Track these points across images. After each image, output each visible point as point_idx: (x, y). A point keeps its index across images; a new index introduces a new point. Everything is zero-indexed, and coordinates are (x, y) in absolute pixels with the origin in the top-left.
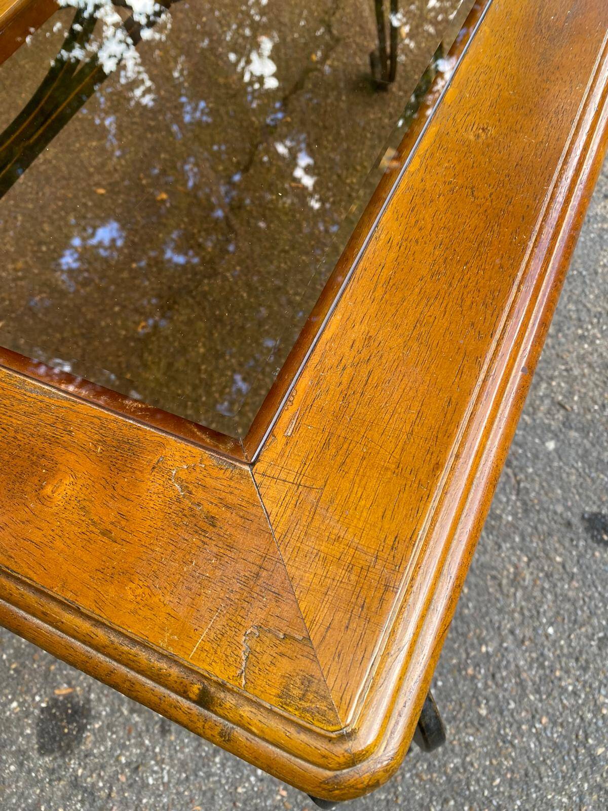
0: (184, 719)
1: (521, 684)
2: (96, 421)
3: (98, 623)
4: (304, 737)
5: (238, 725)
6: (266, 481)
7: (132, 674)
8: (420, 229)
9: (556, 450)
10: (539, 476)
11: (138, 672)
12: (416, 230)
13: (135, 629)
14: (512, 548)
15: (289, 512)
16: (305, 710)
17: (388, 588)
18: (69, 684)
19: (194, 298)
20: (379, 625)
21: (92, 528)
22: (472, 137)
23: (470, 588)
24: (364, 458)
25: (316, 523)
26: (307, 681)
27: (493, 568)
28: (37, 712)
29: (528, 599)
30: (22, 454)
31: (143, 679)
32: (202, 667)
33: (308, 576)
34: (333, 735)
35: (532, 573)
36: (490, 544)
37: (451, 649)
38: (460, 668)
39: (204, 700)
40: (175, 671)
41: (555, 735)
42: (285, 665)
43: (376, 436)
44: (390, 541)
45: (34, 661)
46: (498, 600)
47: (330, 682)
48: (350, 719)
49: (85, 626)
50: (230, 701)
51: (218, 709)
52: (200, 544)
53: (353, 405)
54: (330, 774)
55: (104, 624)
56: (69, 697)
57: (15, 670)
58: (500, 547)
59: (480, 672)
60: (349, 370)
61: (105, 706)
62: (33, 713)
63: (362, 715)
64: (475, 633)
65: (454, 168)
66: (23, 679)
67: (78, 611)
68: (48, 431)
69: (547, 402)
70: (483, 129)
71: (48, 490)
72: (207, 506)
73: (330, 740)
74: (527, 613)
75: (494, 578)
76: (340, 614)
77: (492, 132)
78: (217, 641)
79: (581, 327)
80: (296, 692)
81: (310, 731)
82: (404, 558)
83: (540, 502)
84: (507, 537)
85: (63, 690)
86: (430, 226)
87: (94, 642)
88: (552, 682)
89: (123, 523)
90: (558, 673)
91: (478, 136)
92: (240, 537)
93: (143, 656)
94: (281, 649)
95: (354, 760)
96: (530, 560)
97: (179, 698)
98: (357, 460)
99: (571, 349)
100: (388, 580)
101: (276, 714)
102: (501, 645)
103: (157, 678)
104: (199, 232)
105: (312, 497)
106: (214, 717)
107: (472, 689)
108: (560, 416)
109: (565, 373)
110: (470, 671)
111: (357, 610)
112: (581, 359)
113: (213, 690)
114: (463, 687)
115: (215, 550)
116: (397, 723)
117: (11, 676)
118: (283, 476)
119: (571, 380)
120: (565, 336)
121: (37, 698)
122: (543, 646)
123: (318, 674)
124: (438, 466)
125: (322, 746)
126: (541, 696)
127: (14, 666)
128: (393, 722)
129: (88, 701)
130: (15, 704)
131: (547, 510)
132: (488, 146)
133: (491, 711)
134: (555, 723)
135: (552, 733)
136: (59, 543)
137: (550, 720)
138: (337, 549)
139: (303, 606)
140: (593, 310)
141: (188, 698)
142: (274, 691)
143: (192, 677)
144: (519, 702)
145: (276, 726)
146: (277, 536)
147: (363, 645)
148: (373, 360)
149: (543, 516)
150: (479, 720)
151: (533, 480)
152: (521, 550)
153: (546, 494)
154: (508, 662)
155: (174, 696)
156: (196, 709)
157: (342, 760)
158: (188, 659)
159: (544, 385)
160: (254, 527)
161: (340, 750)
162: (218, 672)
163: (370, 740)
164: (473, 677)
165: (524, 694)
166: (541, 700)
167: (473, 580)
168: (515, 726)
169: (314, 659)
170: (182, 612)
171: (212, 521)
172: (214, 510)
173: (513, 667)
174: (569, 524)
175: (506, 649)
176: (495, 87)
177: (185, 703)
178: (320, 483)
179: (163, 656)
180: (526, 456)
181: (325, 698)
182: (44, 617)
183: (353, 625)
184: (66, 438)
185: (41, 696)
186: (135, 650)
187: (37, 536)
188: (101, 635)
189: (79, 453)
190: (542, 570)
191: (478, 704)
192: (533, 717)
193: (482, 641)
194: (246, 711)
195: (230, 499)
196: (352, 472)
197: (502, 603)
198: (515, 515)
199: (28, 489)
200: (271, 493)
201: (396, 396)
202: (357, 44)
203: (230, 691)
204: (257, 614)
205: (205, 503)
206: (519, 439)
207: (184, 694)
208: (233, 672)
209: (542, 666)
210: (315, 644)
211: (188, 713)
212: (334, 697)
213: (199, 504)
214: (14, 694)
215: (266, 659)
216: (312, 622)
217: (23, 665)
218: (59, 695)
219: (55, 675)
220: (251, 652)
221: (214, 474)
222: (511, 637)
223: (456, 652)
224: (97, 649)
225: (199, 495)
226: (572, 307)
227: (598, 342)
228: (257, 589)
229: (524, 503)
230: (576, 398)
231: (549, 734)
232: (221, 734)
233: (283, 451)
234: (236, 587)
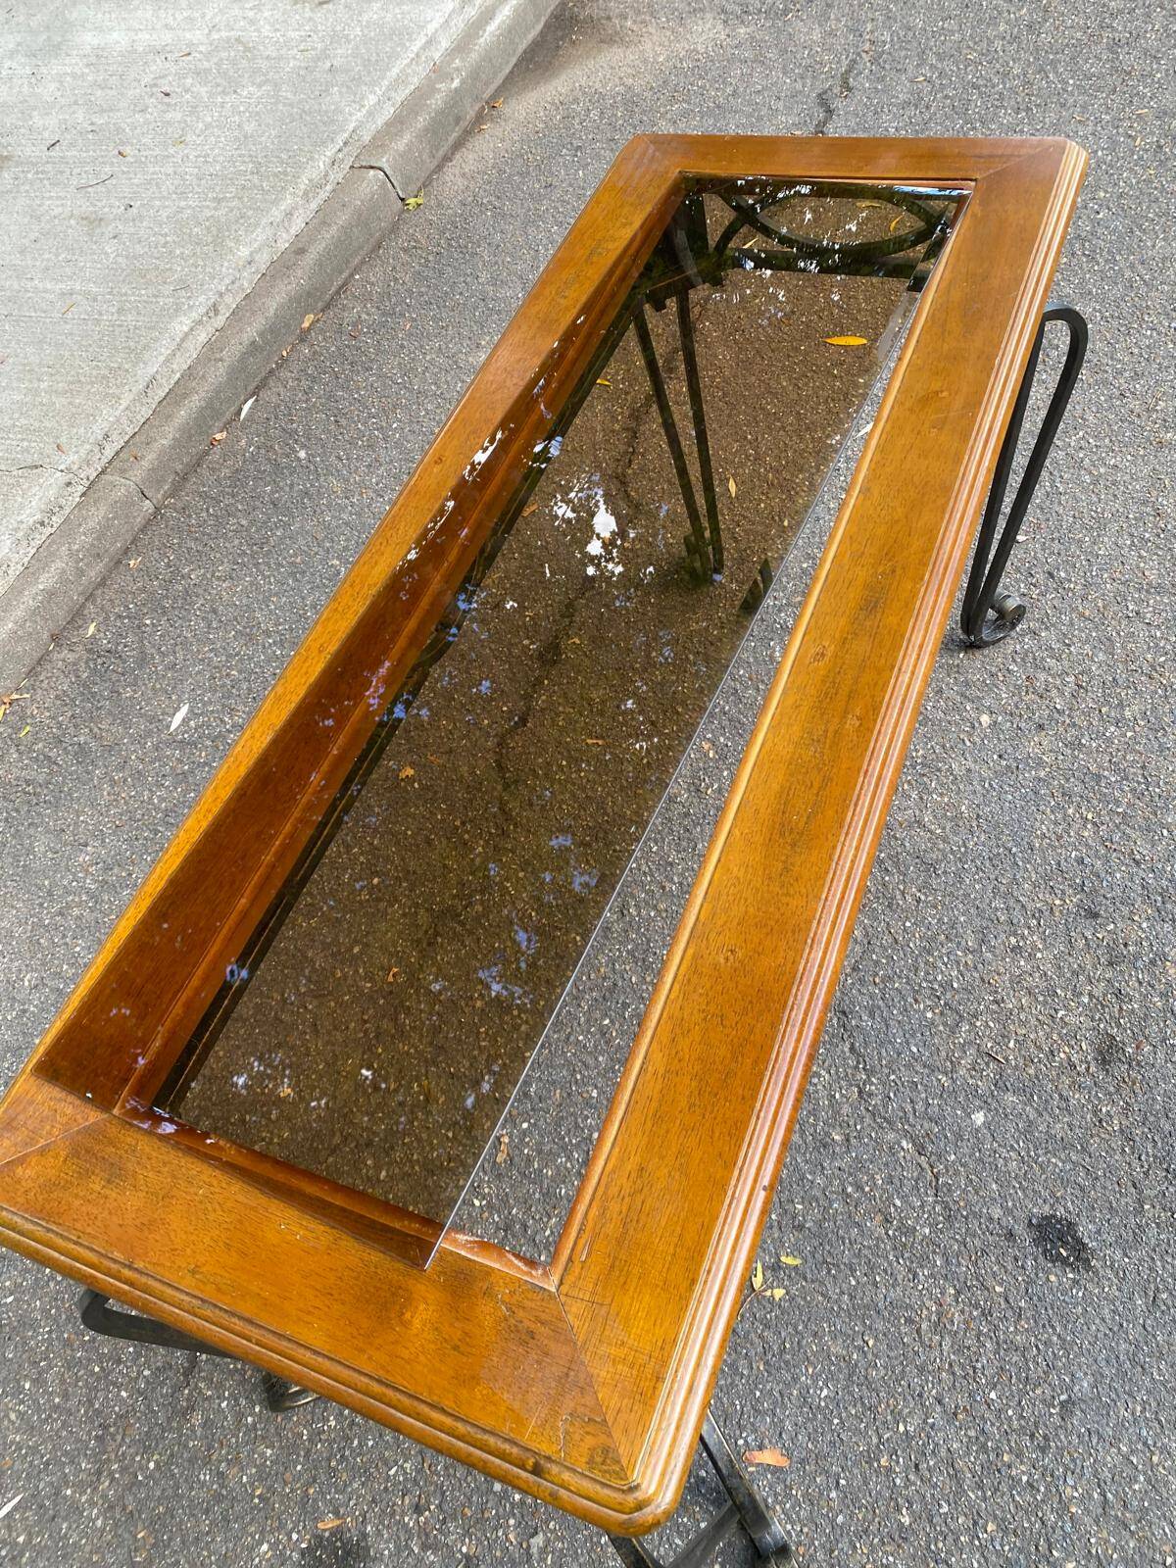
0: (525, 1487)
1: (956, 1476)
3: (457, 1418)
4: (606, 1491)
5: (561, 1487)
6: (569, 1301)
7: (485, 1456)
8: (680, 1060)
9: (987, 1125)
10: (965, 1165)
11: (490, 1453)
13: (488, 1422)
14: (932, 1275)
15: (586, 1327)
16: (605, 1471)
17: (659, 1379)
18: (336, 1513)
20: (653, 1407)
21: (445, 1345)
22: (722, 961)
23: (876, 1338)
24: (640, 1278)
25: (606, 1333)
26: (606, 1451)
27: (908, 1307)
28: (296, 1556)
29: (958, 1352)
30: (383, 1286)
31: (493, 1459)
32: (534, 1446)
33: (603, 1374)
34: (625, 1488)
35: (962, 1312)
36: (901, 1271)
37: (857, 1431)
38: (871, 1458)
39: (537, 1471)
40: (515, 1450)
41: (1007, 1548)
42: (590, 1441)
43: (649, 1259)
44: (659, 1344)
45: (286, 1483)
46: (917, 1353)
47: (621, 1451)
48: (635, 1476)
49: (448, 1421)
50: (555, 1469)
51: (547, 1476)
52: (524, 1353)
53: (631, 1232)
54: (625, 1517)
55: (463, 1420)
56: (336, 1532)
57: (259, 1497)
58: (915, 1275)
59: (898, 1462)
60: (627, 1200)
61: (387, 1542)
62: (290, 1557)
63: (644, 1473)
64: (888, 1405)
65: (707, 995)
66: (273, 1509)
67: (443, 1411)
69: (972, 1051)
70: (732, 951)
71: (408, 1315)
72: (527, 1323)
73: (623, 1491)
74: (959, 1372)
75: (909, 1321)
76: (626, 1401)
77: (740, 954)
78: (543, 1426)
79: (1015, 934)
80: (599, 1460)
81: (610, 1486)
82: (670, 1356)
83: (968, 1203)
84: (924, 1260)
85: (329, 1523)
86: (687, 1057)
87: (456, 1433)
88: (999, 1471)
89: (468, 1339)
90: (1006, 1458)
91: (727, 959)
92: (552, 1345)
93: (492, 1440)
94: (588, 1429)
95: (640, 1506)
96: (958, 1293)
97: (520, 1471)
98: (635, 1280)
99: (1002, 970)
100: (658, 1373)
101: (587, 1476)
102: (925, 1422)
103: (502, 1456)
105: (604, 1310)
106: (545, 1483)
107: (888, 1487)
108: (990, 1071)
109: (994, 1007)
110: (884, 1462)
111: (638, 1397)
112: (1015, 981)
113: (542, 1462)
114: (876, 1485)
115: (536, 1357)
116: (670, 1479)
117: (256, 1506)
118: (581, 1296)
119: (1004, 1018)
120: (992, 949)
121: (295, 1536)
122: (983, 1417)
123: (613, 1446)
124: (693, 1282)
125: (618, 1496)
126: (984, 1492)
127: (258, 1492)
128: (667, 1478)
129: (364, 1536)
130: (265, 1547)
131: (978, 1216)
132: (735, 971)
133: (916, 1518)
134: (1005, 1531)
135: (1002, 1546)
136: (422, 1358)
137: (998, 1526)
138: (622, 1352)
139: (600, 1396)
140: (1030, 906)
141: (525, 1470)
142: (584, 1460)
143: (528, 1455)
144: (954, 1503)
145: (587, 1486)
146: (579, 1343)
147: (643, 1423)
148: (645, 1190)
149: (974, 1225)
150: (901, 1532)
151: (957, 1173)
152: (946, 1278)
153: (977, 1193)
154: (937, 1444)
155: (515, 1469)
156: (532, 1478)
157: (632, 1505)
158: (525, 1440)
159: (965, 1027)
160: (562, 1338)
161: (630, 1499)
162: (545, 1448)
163: (651, 1491)
164: (889, 1470)
165: (960, 1492)
166: (985, 1499)
167: (880, 1325)
168: (950, 1538)
169: (610, 1435)
170: (516, 1405)
171: (532, 1334)
172: (533, 1326)
173: (943, 1453)
174: (1010, 1235)
175: (932, 1426)
177: (524, 1474)
178: (607, 1301)
179: (506, 1440)
180: (946, 1137)
181: (619, 1462)
182: (418, 1417)
183: (635, 1408)
185: (298, 1532)
186: (486, 1437)
187: (405, 1354)
188: (461, 1427)
190: (977, 1306)
191: (898, 1510)
192: (975, 1523)
193: (898, 1417)
194: (566, 1476)
195: (543, 1316)
196: (632, 1289)
197: (923, 1358)
198: (933, 1225)
199: (393, 1315)
200: (574, 1309)
201: (663, 1223)
203: (553, 1461)
204: (569, 1404)
205: (525, 1321)
206: (934, 1111)
207: (523, 1467)
208: (555, 1448)
209: (983, 1448)
210: (610, 1424)
211: (527, 1482)
212: (624, 1461)
213: (521, 1322)
214: (262, 1533)
215: (577, 1437)
216: (607, 1407)
217: (271, 1489)
218: (325, 1530)
219: (315, 1500)
220: (567, 1433)
221: (529, 1296)
222: (938, 1409)
223: (864, 1435)
224: (458, 1438)
225: (521, 1314)
226: (998, 903)
227: (1039, 955)
228: (568, 1385)
229: (946, 1207)
230: (1011, 1044)
231: (998, 1547)
232: (551, 1495)
233: (580, 1274)
234: (553, 1385)
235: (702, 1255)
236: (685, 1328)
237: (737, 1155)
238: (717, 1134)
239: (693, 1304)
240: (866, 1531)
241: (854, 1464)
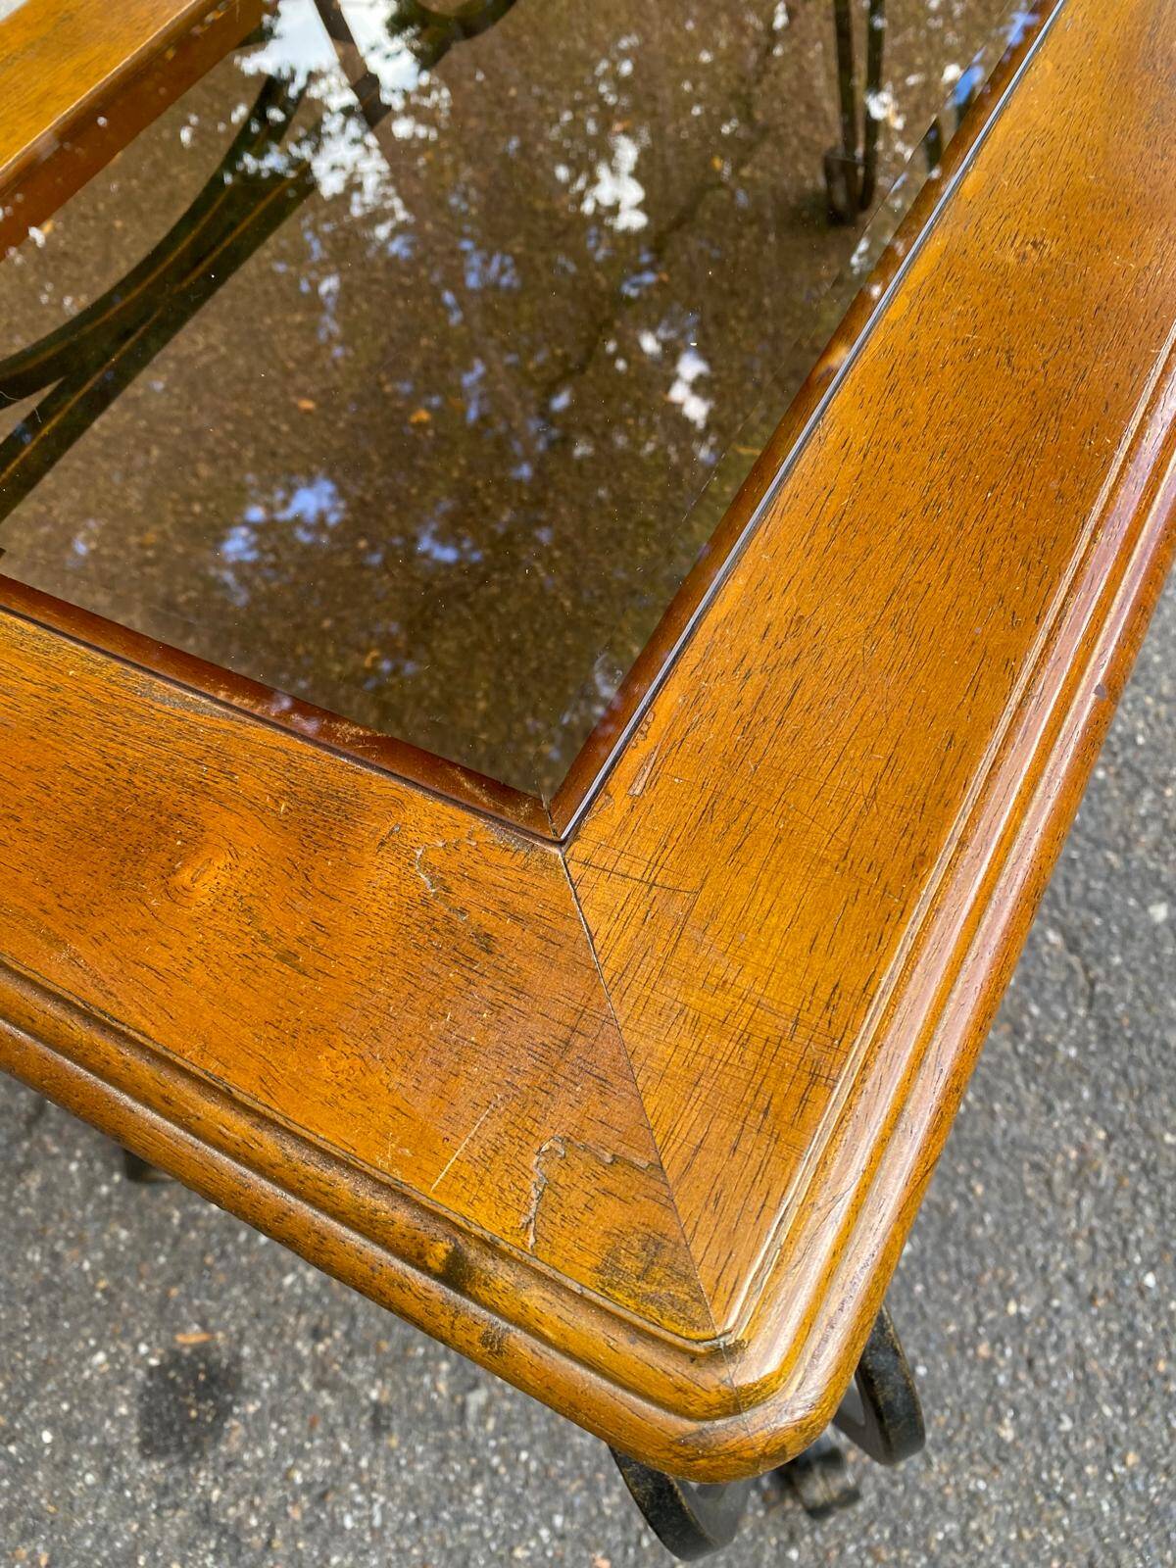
0: (416, 1308)
1: (1086, 1382)
2: (279, 756)
3: (264, 1121)
4: (643, 1351)
5: (518, 1324)
6: (590, 875)
7: (323, 1221)
8: (905, 424)
9: (1170, 922)
10: (1134, 972)
11: (334, 1216)
12: (896, 426)
13: (331, 1133)
14: (1076, 1111)
15: (631, 932)
16: (648, 1298)
17: (817, 1078)
18: (204, 1324)
19: (471, 606)
20: (797, 1150)
21: (261, 947)
22: (1011, 259)
23: (987, 1186)
24: (778, 840)
25: (682, 955)
26: (654, 1243)
27: (1035, 1149)
28: (140, 1374)
29: (1103, 1215)
30: (141, 812)
31: (344, 1231)
32: (454, 1208)
33: (664, 1051)
34: (699, 1348)
35: (1114, 1163)
36: (1031, 1100)
37: (947, 1305)
38: (963, 1343)
39: (455, 1275)
40: (403, 1216)
41: (1153, 1490)
42: (612, 1213)
43: (805, 799)
44: (823, 993)
45: (140, 1277)
46: (1043, 1212)
47: (697, 1249)
48: (731, 1321)
49: (239, 1127)
50: (504, 1275)
51: (481, 1291)
52: (461, 983)
53: (762, 742)
54: (690, 1426)
55: (274, 1123)
56: (202, 1351)
57: (104, 1291)
58: (1050, 1108)
59: (1002, 1353)
60: (757, 678)
61: (269, 1371)
62: (133, 1375)
63: (757, 1318)
64: (995, 1276)
65: (975, 314)
66: (119, 1309)
67: (228, 1098)
68: (190, 772)
69: (1154, 827)
70: (1034, 244)
71: (185, 877)
72: (477, 916)
73: (693, 1357)
74: (1102, 1242)
75: (1036, 1167)
76: (721, 1124)
77: (1052, 248)
78: (486, 1161)
80: (631, 1265)
81: (655, 1339)
82: (850, 1027)
83: (1135, 1023)
84: (1065, 1089)
85: (193, 1336)
86: (923, 420)
87: (254, 1157)
88: (1151, 1383)
89: (321, 940)
90: (1162, 1366)
91: (1023, 257)
92: (535, 972)
93: (345, 1184)
94: (607, 1182)
95: (737, 1403)
96: (1110, 1137)
97: (409, 1269)
98: (766, 844)
100: (816, 1064)
101: (591, 1303)
102: (1047, 1303)
103: (368, 1226)
104: (487, 486)
105: (677, 907)
106: (473, 1307)
107: (986, 1386)
110: (984, 1350)
111: (755, 1118)
113: (472, 1254)
114: (969, 1380)
115: (489, 994)
116: (825, 1340)
117: (97, 1304)
118: (622, 867)
121: (143, 1349)
122: (1132, 1308)
123: (675, 1233)
124: (923, 860)
125: (677, 1369)
126: (1126, 1409)
127: (102, 1284)
128: (817, 1337)
129: (237, 1359)
130: (100, 1357)
131: (1148, 1040)
132: (1043, 275)
133: (1022, 1432)
134: (1152, 1467)
135: (1147, 1486)
136: (199, 973)
137: (1143, 1459)
138: (720, 1004)
139: (650, 1104)
141: (426, 1270)
142: (591, 1261)
143: (434, 1228)
144: (1081, 1420)
145: (589, 1330)
146: (607, 974)
147: (766, 1188)
148: (804, 662)
149: (1140, 1050)
150: (998, 1450)
151: (1121, 981)
152: (1094, 1116)
153: (1148, 1008)
154: (1061, 1337)
155: (398, 1264)
156: (438, 1290)
157: (714, 1398)
158: (432, 1189)
159: (1148, 795)
160: (564, 957)
161: (714, 1380)
162: (485, 1219)
163: (771, 1366)
164: (990, 1363)
165: (1091, 1404)
166: (1125, 1418)
167: (994, 1169)
168: (1071, 1467)
169: (669, 1205)
170: (421, 1105)
171: (486, 942)
172: (490, 923)
173: (1070, 1347)
175: (1058, 1311)
176: (1061, 167)
177: (419, 1279)
178: (693, 882)
179: (382, 1186)
180: (1110, 931)
181: (687, 1278)
182: (165, 1106)
183: (746, 1146)
184: (224, 785)
185: (149, 1344)
186: (331, 1173)
187: (161, 959)
188: (270, 1145)
189: (244, 812)
190: (1135, 1158)
191: (998, 1418)
192: (1109, 1451)
193: (1009, 1292)
194: (535, 1297)
195: (521, 904)
196: (756, 863)
197: (1052, 1218)
198: (1083, 1046)
199: (148, 873)
200: (598, 896)
201: (846, 728)
202: (802, 140)
203: (504, 1256)
204: (563, 1114)
205: (474, 910)
206: (1096, 897)
207: (418, 1261)
208: (512, 1220)
209: (1129, 1349)
210: (671, 1177)
211: (424, 1298)
212: (704, 1278)
213: (463, 911)
214: (99, 1338)
215: (576, 1199)
216: (667, 1136)
217: (120, 1283)
218: (184, 1345)
219: (178, 1305)
220: (550, 1184)
221: (493, 859)
222: (1068, 1289)
223: (957, 1312)
224: (260, 1170)
225: (464, 894)
228: (565, 1069)
229: (1103, 1023)
231: (1140, 1487)
232: (485, 1340)
233: (625, 822)
234: (526, 1064)
235: (948, 804)
236: (895, 965)
237: (1045, 602)
238: (994, 560)
239: (919, 911)
240: (949, 1442)
241: (940, 1348)
